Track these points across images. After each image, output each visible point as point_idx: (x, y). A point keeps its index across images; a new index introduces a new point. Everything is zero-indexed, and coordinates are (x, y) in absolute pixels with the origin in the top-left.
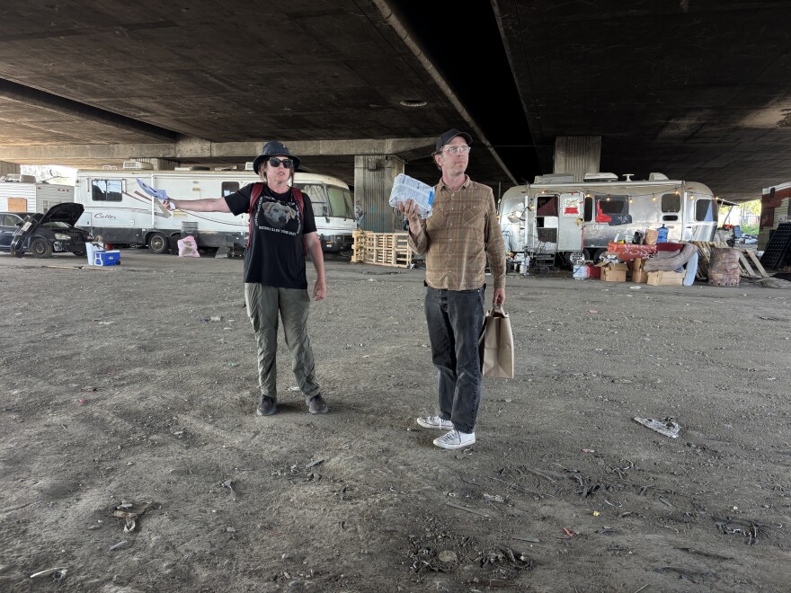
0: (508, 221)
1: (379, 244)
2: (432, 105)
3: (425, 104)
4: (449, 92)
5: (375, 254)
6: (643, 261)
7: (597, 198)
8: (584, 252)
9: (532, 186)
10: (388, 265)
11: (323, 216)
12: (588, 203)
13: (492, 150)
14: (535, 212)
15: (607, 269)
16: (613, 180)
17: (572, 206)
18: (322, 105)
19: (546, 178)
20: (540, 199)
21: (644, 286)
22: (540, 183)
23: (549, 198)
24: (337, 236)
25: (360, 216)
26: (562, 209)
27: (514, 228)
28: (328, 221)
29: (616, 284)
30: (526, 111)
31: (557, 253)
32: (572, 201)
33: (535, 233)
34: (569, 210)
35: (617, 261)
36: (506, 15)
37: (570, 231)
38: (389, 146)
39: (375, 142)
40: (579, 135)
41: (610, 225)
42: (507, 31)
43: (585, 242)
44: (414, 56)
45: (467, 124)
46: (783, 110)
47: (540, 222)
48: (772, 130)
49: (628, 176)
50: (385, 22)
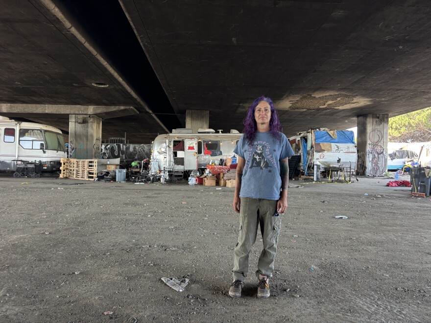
0: (157, 154)
1: (78, 166)
2: (112, 87)
3: (108, 86)
4: (120, 79)
5: (75, 172)
6: (224, 174)
7: (204, 142)
8: (198, 170)
9: (170, 134)
10: (83, 179)
11: (41, 149)
12: (199, 144)
13: (153, 115)
14: (172, 148)
15: (206, 179)
16: (212, 133)
17: (191, 146)
18: (41, 82)
19: (178, 130)
20: (175, 142)
21: (225, 188)
22: (175, 133)
23: (180, 141)
24: (51, 162)
25: (72, 150)
26: (186, 147)
27: (161, 157)
28: (44, 152)
29: (209, 187)
30: (167, 94)
31: (184, 171)
32: (191, 143)
33: (172, 160)
34: (190, 148)
35: (211, 175)
36: (142, 36)
37: (191, 159)
38: (91, 109)
39: (82, 107)
40: (198, 110)
41: (211, 156)
42: (144, 45)
43: (199, 165)
44: (93, 55)
45: (135, 99)
46: (290, 101)
47: (175, 154)
48: (287, 111)
49: (220, 131)
50: (69, 31)
